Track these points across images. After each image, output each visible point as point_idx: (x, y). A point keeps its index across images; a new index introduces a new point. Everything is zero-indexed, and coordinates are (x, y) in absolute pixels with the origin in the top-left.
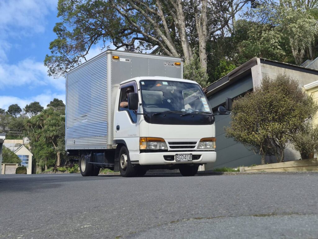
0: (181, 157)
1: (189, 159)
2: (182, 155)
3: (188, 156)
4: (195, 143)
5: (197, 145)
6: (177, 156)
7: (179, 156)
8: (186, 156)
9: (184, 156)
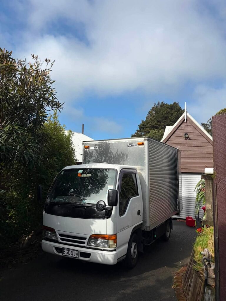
0: (67, 251)
1: (75, 255)
2: (69, 249)
3: (74, 252)
4: (85, 239)
5: (86, 241)
6: (64, 251)
7: (66, 250)
8: (72, 251)
9: (71, 251)
